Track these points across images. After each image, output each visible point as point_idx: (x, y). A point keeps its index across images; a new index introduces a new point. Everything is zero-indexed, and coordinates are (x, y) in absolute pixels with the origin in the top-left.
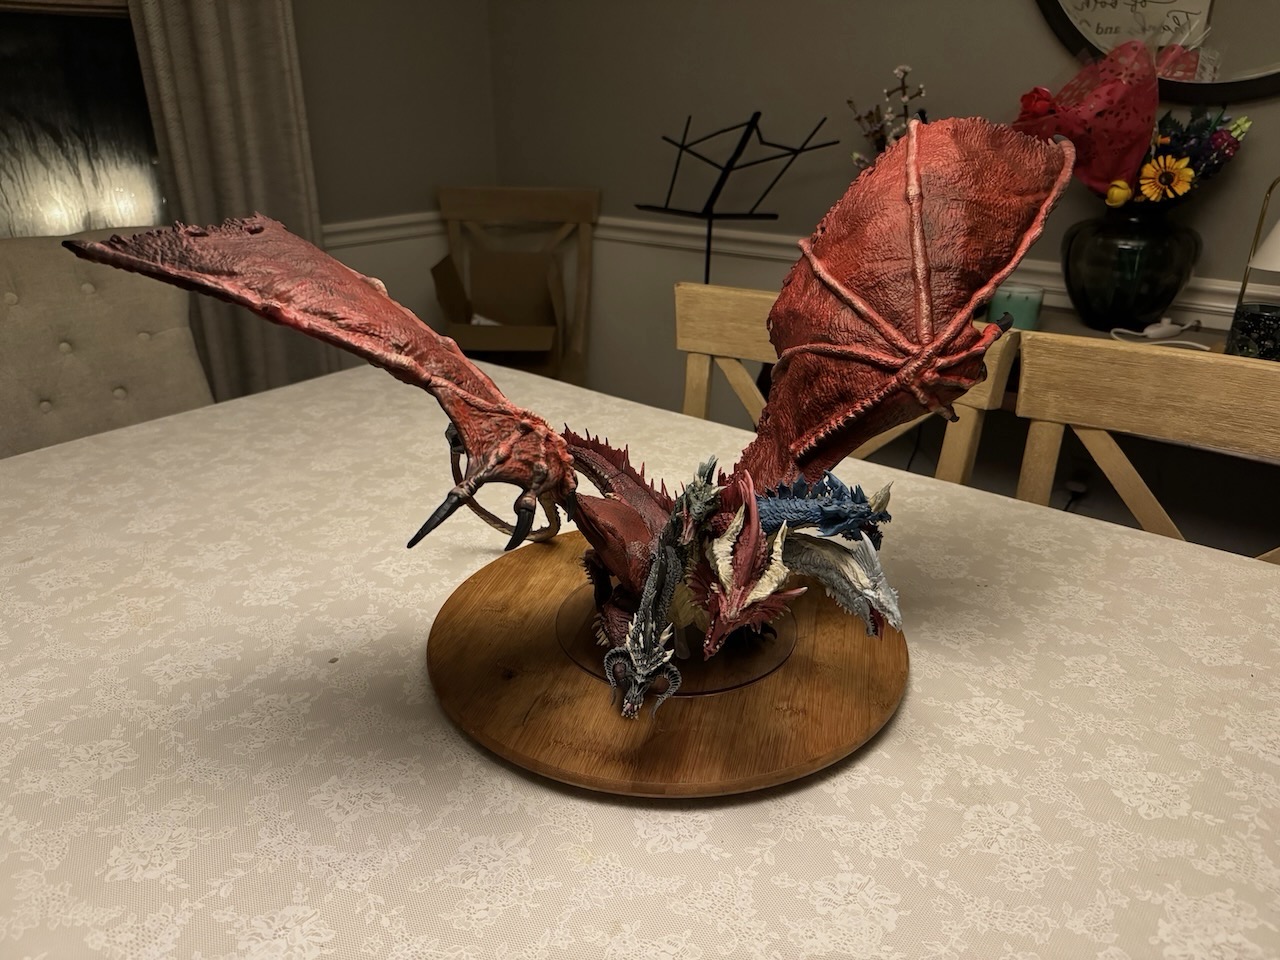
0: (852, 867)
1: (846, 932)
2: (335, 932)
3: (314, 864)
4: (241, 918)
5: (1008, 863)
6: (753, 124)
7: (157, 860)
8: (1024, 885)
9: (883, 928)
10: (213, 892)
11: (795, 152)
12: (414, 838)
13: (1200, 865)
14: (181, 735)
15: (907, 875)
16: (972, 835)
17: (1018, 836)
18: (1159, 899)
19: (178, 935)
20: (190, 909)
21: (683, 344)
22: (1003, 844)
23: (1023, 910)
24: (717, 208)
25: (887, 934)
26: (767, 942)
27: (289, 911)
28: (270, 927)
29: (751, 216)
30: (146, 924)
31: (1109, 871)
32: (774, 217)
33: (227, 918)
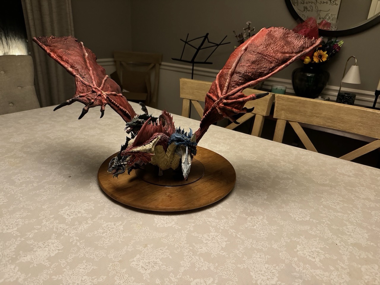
0: (215, 231)
1: (211, 247)
2: (63, 246)
3: (59, 229)
4: (35, 243)
5: (258, 231)
6: (206, 37)
7: (11, 227)
8: (262, 236)
9: (222, 246)
10: (27, 236)
11: (218, 45)
12: (89, 223)
13: (310, 232)
14: (21, 195)
15: (230, 233)
16: (250, 224)
17: (262, 224)
18: (298, 240)
19: (16, 247)
20: (20, 240)
21: (182, 96)
22: (257, 226)
23: (261, 242)
24: (195, 60)
25: (222, 248)
26: (188, 250)
27: (50, 241)
28: (44, 245)
29: (205, 63)
30: (6, 244)
31: (286, 233)
32: (211, 63)
33: (31, 243)
